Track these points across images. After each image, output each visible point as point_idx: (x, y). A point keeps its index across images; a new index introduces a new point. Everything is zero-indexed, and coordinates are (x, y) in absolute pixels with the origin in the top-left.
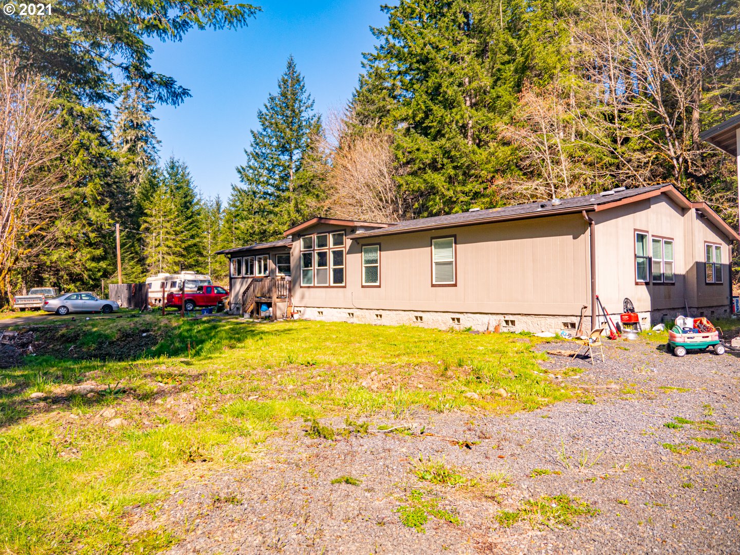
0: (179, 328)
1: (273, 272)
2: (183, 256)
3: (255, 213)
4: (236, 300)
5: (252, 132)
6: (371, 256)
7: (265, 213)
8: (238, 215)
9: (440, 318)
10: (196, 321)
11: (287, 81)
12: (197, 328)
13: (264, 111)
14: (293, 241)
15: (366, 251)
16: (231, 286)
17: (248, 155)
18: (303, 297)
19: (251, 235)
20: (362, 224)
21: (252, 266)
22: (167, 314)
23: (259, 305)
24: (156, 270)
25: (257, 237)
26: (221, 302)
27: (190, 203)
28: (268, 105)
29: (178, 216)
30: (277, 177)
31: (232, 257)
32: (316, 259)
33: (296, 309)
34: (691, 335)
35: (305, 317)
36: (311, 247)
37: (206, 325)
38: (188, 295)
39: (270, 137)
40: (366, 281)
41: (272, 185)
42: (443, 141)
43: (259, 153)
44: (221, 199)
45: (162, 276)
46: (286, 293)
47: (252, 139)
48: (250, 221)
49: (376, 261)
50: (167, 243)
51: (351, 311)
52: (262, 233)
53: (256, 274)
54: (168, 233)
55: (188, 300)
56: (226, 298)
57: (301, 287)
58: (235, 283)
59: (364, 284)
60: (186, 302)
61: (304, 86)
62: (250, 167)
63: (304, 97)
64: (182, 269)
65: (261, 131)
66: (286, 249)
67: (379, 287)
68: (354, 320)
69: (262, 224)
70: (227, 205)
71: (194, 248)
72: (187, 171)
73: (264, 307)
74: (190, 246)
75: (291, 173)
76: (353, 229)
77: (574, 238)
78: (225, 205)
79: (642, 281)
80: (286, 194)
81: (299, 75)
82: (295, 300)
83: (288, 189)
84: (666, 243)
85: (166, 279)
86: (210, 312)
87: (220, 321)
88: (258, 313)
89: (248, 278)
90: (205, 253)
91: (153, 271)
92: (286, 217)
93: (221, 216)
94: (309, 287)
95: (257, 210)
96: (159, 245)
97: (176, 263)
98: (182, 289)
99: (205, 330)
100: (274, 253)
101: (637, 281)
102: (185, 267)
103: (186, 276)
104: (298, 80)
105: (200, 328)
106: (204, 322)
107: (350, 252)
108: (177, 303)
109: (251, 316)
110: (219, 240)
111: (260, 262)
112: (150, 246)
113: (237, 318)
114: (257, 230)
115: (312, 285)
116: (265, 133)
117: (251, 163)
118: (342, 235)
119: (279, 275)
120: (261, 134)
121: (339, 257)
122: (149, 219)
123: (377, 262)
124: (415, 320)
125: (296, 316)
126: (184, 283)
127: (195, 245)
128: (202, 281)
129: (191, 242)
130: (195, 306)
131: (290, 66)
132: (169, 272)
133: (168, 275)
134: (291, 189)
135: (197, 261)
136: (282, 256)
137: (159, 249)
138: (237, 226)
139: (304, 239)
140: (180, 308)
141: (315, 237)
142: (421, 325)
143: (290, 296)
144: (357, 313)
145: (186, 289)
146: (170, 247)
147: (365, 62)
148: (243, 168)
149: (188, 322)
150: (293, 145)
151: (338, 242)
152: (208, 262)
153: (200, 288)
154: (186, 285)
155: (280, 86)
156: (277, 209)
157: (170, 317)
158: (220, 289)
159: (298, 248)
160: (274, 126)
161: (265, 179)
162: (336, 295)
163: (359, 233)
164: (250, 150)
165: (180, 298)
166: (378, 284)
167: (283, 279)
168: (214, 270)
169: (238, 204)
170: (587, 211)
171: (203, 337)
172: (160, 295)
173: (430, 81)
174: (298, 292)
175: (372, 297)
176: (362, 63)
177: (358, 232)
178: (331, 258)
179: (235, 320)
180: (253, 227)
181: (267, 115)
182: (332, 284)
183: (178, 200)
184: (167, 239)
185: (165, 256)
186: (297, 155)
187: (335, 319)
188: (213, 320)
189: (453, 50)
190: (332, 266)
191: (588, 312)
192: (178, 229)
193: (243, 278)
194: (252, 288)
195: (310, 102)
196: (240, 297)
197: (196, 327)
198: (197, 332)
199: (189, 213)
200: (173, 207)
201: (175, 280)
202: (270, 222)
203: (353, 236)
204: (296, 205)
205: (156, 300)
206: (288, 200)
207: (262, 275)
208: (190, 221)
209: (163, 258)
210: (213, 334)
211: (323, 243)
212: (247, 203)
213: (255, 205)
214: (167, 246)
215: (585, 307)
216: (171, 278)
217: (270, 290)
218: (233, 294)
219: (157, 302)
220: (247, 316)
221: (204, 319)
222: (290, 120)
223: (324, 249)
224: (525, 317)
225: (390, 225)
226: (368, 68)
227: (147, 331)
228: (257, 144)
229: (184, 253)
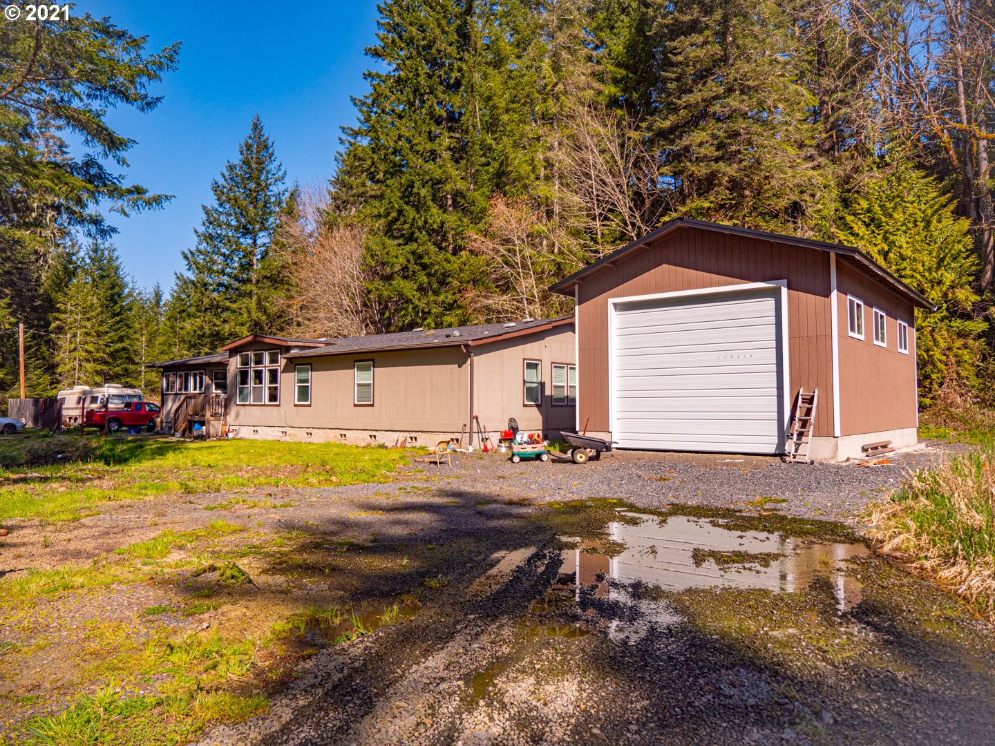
0: (101, 447)
1: (208, 387)
2: (106, 363)
3: (206, 309)
4: (167, 419)
5: (204, 207)
6: (303, 376)
7: (219, 310)
8: (184, 311)
9: (360, 435)
10: (121, 441)
11: (251, 146)
12: (120, 448)
13: (221, 181)
14: (230, 357)
15: (299, 371)
16: (163, 402)
17: (199, 236)
18: (237, 415)
19: (200, 337)
20: (296, 344)
21: (187, 381)
22: (86, 434)
23: (191, 424)
24: (70, 381)
25: (208, 340)
26: (152, 420)
27: (119, 296)
28: (227, 174)
29: (102, 312)
30: (236, 265)
31: (165, 371)
32: (252, 375)
33: (232, 428)
34: (525, 446)
35: (241, 435)
36: (247, 364)
37: (131, 444)
38: (112, 413)
39: (229, 215)
40: (299, 400)
41: (229, 275)
42: (415, 246)
43: (213, 234)
44: (161, 289)
45: (78, 389)
46: (221, 410)
47: (205, 217)
48: (199, 320)
49: (306, 381)
50: (86, 346)
51: (284, 429)
52: (214, 336)
53: (191, 390)
54: (87, 334)
55: (112, 418)
56: (158, 417)
57: (237, 405)
58: (167, 400)
59: (297, 403)
60: (110, 421)
61: (273, 154)
62: (200, 251)
63: (272, 167)
64: (106, 381)
65: (216, 206)
66: (223, 366)
67: (310, 406)
68: (287, 439)
69: (215, 325)
70: (169, 298)
71: (122, 353)
72: (116, 254)
73: (197, 426)
74: (117, 351)
75: (255, 261)
76: (288, 349)
77: (459, 367)
78: (166, 297)
79: (533, 403)
80: (249, 287)
81: (267, 139)
82: (230, 419)
83: (249, 280)
84: (571, 368)
85: (85, 393)
86: (138, 431)
87: (147, 440)
88: (190, 432)
89: (181, 394)
90: (137, 360)
91: (66, 382)
92: (245, 315)
93: (162, 310)
94: (244, 405)
95: (207, 306)
96: (75, 349)
97: (97, 373)
98: (105, 406)
99: (130, 449)
100: (211, 368)
101: (526, 403)
102: (109, 378)
103: (111, 390)
104: (266, 146)
105: (125, 447)
106: (130, 442)
107: (284, 371)
108: (97, 421)
109: (183, 435)
110: (157, 343)
111: (195, 376)
112: (62, 351)
113: (166, 438)
114: (208, 332)
115: (248, 403)
116: (221, 209)
117: (201, 247)
118: (277, 353)
119: (214, 391)
120: (216, 210)
121: (274, 376)
122: (62, 316)
123: (308, 382)
124: (340, 437)
125: (231, 435)
126: (107, 399)
127: (124, 349)
128: (130, 396)
129: (119, 345)
130: (121, 425)
131: (256, 127)
132: (87, 383)
133: (87, 388)
134: (254, 281)
135: (126, 370)
136: (218, 372)
137: (76, 354)
138: (181, 326)
139: (241, 356)
140: (101, 427)
141: (251, 354)
142: (344, 442)
143: (226, 414)
144: (290, 431)
145: (110, 406)
146: (90, 352)
147: (344, 137)
148: (191, 252)
149: (111, 442)
150: (258, 226)
151: (274, 360)
152: (140, 371)
153: (128, 405)
154: (110, 401)
155: (241, 153)
156: (234, 306)
157: (90, 437)
158: (152, 406)
159: (235, 364)
160: (232, 202)
161: (220, 267)
162: (270, 413)
163: (294, 352)
164: (201, 229)
165: (102, 416)
166: (308, 403)
167: (217, 396)
168: (149, 381)
169: (183, 296)
170: (465, 346)
171: (127, 456)
172: (77, 413)
173: (404, 178)
174: (233, 410)
175: (304, 416)
176: (340, 139)
177: (292, 352)
178: (266, 376)
179: (165, 440)
180: (202, 328)
181: (224, 187)
182: (267, 403)
183: (101, 292)
184: (86, 343)
185: (83, 364)
186: (263, 239)
187: (269, 438)
188: (140, 440)
189: (429, 146)
190: (268, 385)
191: (468, 429)
192: (101, 329)
193: (176, 394)
194: (185, 405)
195: (281, 173)
196: (172, 415)
197: (120, 446)
198: (121, 451)
199: (117, 309)
200: (95, 301)
201: (95, 395)
202: (225, 321)
203: (287, 355)
204: (259, 302)
205: (70, 418)
206: (250, 294)
207: (197, 391)
208: (118, 318)
209: (81, 365)
210: (138, 453)
211: (259, 361)
212: (195, 296)
213: (206, 301)
214: (86, 351)
215: (465, 425)
216: (91, 392)
217: (203, 409)
218: (165, 411)
219: (72, 421)
220: (178, 434)
221: (130, 438)
222: (255, 195)
223: (260, 367)
224: (424, 434)
225: (327, 344)
226: (347, 145)
227: (63, 452)
228: (211, 223)
229: (109, 360)
